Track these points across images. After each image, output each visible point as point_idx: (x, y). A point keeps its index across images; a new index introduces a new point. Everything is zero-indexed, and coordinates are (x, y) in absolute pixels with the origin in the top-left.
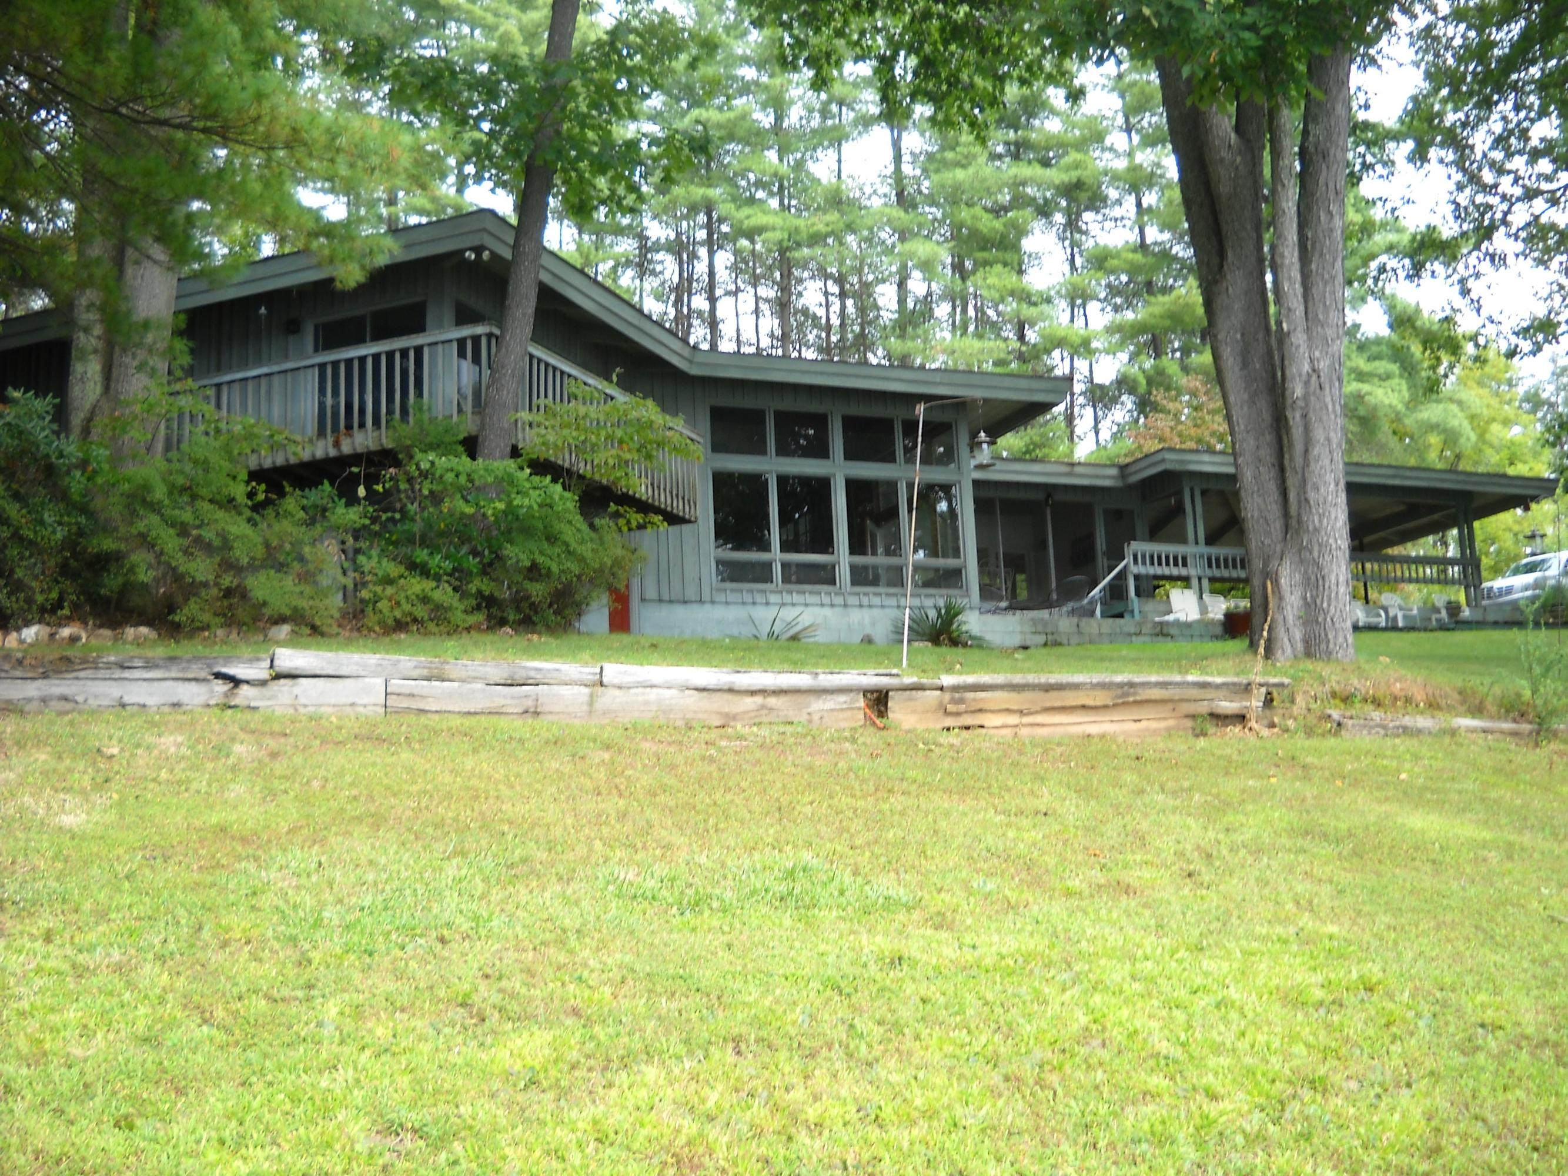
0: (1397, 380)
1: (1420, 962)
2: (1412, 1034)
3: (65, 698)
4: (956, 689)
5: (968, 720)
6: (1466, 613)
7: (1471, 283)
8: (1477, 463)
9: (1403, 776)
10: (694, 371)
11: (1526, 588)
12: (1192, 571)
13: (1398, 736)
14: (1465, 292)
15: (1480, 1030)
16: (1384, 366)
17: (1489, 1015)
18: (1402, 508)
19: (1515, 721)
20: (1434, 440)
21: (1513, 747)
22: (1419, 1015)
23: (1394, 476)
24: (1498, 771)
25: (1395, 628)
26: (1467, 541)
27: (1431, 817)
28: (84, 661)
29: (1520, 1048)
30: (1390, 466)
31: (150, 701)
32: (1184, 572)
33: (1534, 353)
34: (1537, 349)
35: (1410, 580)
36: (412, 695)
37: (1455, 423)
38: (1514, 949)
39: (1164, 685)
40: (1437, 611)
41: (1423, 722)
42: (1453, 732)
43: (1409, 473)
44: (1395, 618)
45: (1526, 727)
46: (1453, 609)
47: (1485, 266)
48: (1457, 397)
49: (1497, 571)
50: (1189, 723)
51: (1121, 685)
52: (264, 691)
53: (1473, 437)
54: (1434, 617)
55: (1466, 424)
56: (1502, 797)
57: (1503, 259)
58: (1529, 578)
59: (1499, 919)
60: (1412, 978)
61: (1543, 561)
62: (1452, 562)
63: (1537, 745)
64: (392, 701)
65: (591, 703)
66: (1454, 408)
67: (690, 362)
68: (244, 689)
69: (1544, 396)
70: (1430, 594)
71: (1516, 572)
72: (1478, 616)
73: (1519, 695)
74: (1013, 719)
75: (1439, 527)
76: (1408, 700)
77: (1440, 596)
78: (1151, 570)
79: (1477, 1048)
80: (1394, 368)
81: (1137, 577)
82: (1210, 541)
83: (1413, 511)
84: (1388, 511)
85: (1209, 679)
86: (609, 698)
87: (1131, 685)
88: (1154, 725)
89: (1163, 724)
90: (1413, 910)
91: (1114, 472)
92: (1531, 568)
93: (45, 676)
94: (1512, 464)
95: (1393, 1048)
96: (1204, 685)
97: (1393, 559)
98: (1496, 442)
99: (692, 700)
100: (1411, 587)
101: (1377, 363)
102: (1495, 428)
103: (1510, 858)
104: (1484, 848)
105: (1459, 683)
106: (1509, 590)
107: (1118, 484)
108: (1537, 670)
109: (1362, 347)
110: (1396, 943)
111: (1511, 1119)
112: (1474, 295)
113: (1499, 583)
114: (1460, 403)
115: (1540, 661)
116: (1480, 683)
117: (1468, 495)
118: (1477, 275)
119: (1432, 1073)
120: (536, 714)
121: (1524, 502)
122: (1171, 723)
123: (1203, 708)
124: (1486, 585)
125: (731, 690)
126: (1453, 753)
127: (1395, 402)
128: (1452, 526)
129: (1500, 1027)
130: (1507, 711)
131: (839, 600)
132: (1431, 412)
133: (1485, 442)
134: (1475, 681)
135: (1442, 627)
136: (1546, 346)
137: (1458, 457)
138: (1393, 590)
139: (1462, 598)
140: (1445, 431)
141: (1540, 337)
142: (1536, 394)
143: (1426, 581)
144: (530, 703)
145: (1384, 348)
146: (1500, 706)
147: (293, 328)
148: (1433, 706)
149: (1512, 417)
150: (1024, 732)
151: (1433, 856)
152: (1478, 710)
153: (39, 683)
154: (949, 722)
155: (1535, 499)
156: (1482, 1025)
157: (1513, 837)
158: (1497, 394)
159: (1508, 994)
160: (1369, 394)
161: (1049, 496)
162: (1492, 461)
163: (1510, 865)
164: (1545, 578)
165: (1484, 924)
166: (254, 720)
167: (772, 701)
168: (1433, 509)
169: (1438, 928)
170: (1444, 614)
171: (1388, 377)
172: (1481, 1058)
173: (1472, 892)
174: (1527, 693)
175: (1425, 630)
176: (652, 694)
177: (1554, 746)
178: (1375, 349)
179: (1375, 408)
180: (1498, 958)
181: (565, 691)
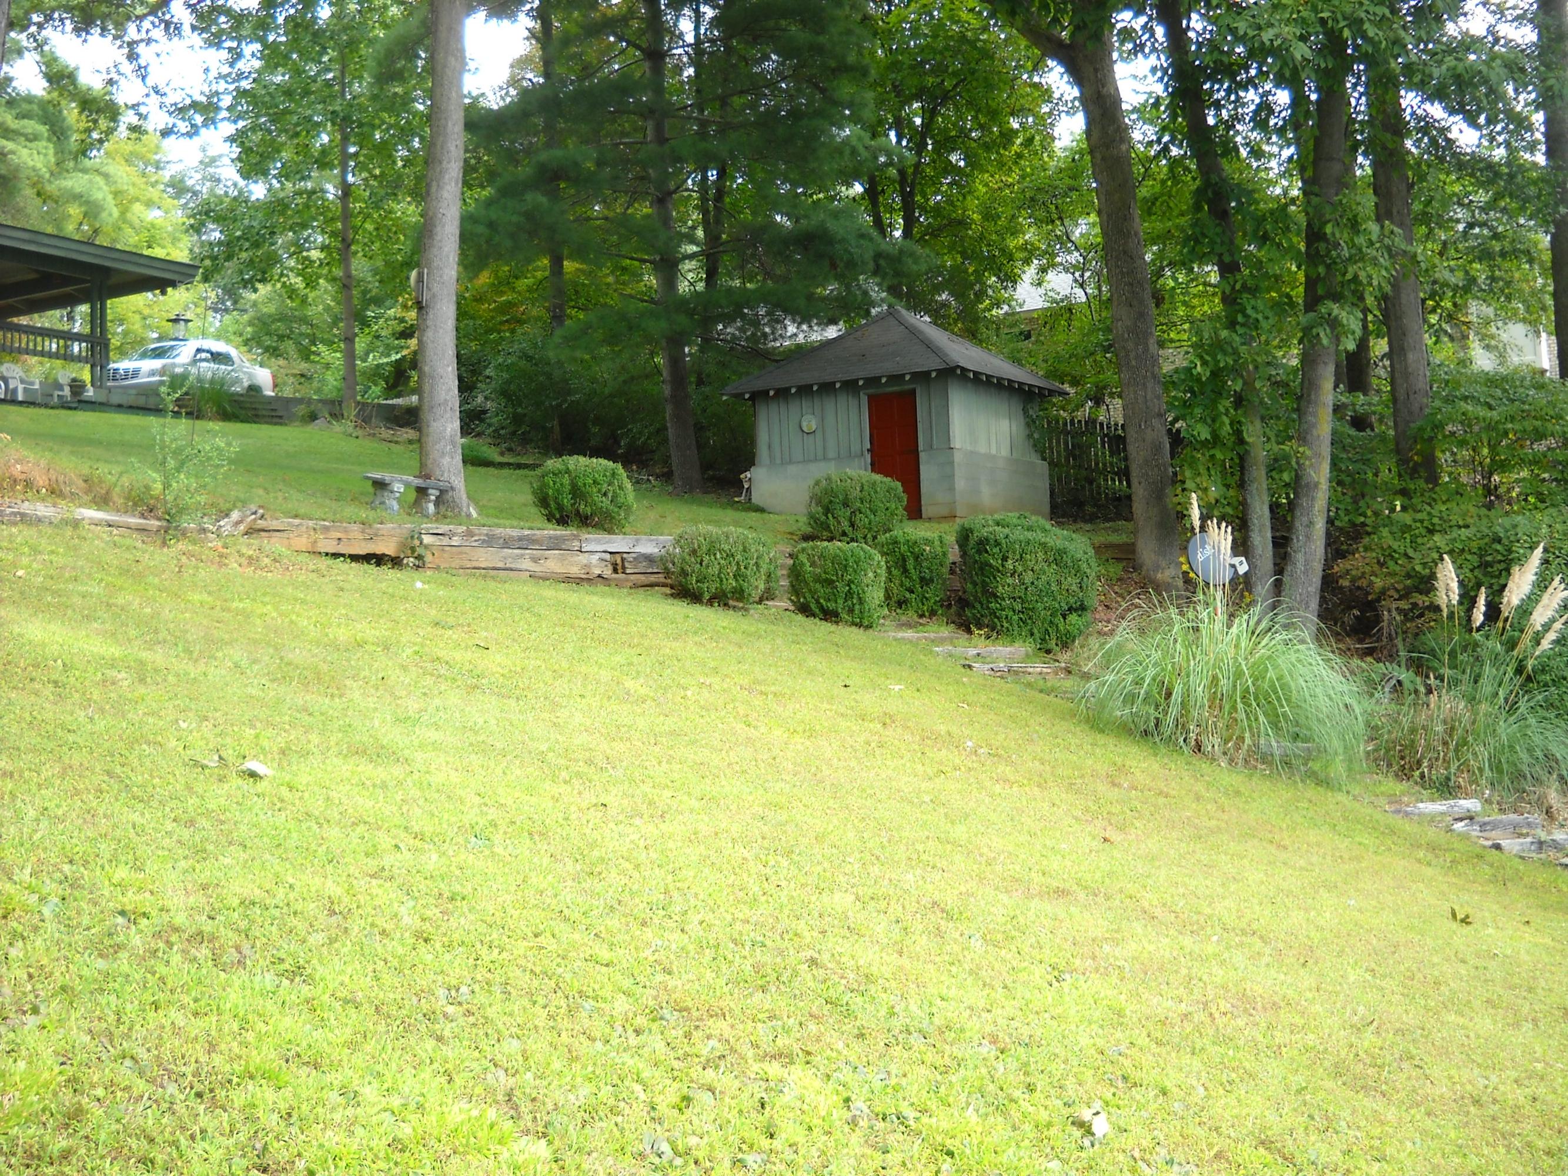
0: (44, 143)
1: (44, 824)
2: (36, 929)
6: (90, 393)
7: (141, 49)
8: (114, 241)
9: (20, 573)
11: (152, 373)
13: (15, 524)
14: (132, 56)
15: (120, 920)
16: (31, 126)
17: (130, 900)
18: (33, 276)
19: (142, 516)
20: (75, 211)
21: (139, 544)
22: (42, 899)
23: (30, 242)
24: (124, 572)
25: (14, 402)
26: (98, 319)
27: (52, 627)
29: (170, 944)
30: (24, 230)
33: (189, 135)
34: (193, 132)
35: (35, 353)
37: (99, 196)
38: (154, 804)
40: (60, 387)
41: (43, 510)
42: (76, 524)
43: (46, 240)
44: (15, 390)
45: (154, 523)
46: (77, 387)
47: (158, 33)
48: (104, 169)
49: (123, 353)
53: (116, 213)
54: (56, 393)
55: (110, 198)
56: (130, 604)
57: (178, 28)
58: (157, 364)
59: (136, 763)
60: (35, 847)
61: (172, 348)
62: (79, 337)
63: (164, 544)
66: (99, 180)
69: (189, 183)
70: (52, 369)
71: (144, 355)
72: (102, 398)
73: (147, 488)
75: (68, 301)
76: (28, 484)
77: (64, 373)
79: (119, 947)
80: (43, 129)
83: (45, 281)
84: (19, 278)
90: (34, 750)
92: (159, 353)
94: (149, 247)
95: (13, 953)
97: (19, 328)
98: (136, 222)
100: (34, 360)
101: (26, 122)
102: (137, 207)
103: (142, 681)
104: (113, 666)
105: (86, 471)
106: (136, 373)
108: (171, 463)
109: (11, 103)
110: (13, 796)
111: (167, 1056)
112: (142, 62)
113: (124, 365)
114: (106, 176)
115: (176, 453)
116: (108, 472)
117: (106, 271)
118: (149, 41)
119: (64, 989)
121: (161, 284)
124: (112, 366)
126: (76, 548)
127: (39, 165)
128: (81, 302)
129: (145, 915)
130: (135, 504)
132: (75, 182)
133: (125, 221)
134: (103, 469)
135: (64, 406)
136: (203, 131)
137: (96, 231)
138: (15, 361)
139: (86, 376)
140: (87, 202)
141: (198, 119)
142: (182, 181)
143: (50, 355)
145: (35, 107)
146: (128, 499)
148: (55, 492)
149: (156, 199)
151: (54, 677)
152: (103, 501)
155: (173, 284)
156: (122, 913)
157: (144, 655)
158: (144, 175)
159: (151, 867)
160: (13, 153)
162: (130, 240)
163: (142, 690)
164: (174, 365)
165: (118, 770)
168: (66, 281)
169: (63, 775)
170: (67, 391)
171: (34, 138)
172: (124, 963)
173: (101, 725)
174: (159, 486)
175: (46, 406)
177: (182, 546)
178: (25, 106)
179: (18, 169)
180: (135, 817)
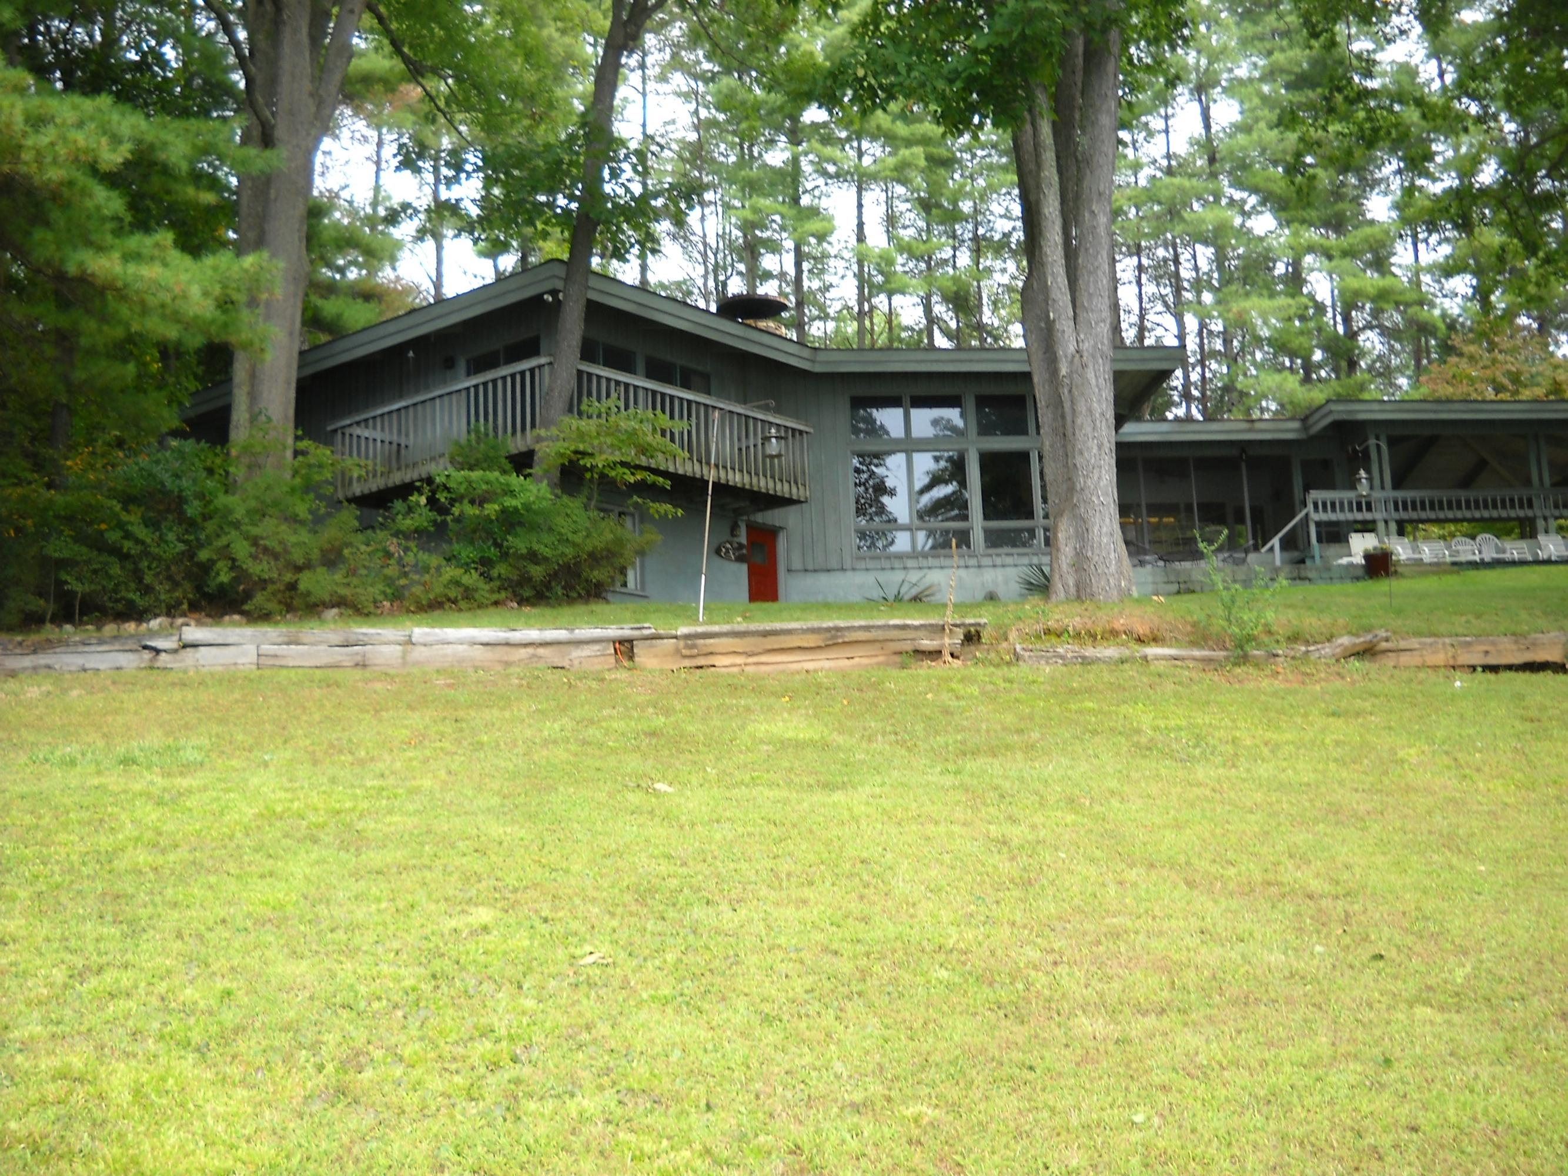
3: (49, 667)
4: (687, 637)
5: (701, 661)
10: (818, 369)
12: (1378, 515)
28: (60, 641)
31: (102, 667)
32: (1368, 516)
36: (276, 656)
39: (867, 628)
41: (1110, 652)
50: (897, 659)
51: (828, 630)
52: (178, 657)
64: (262, 661)
65: (404, 658)
67: (813, 361)
68: (163, 655)
74: (739, 660)
78: (1332, 517)
81: (1318, 524)
82: (1397, 485)
85: (909, 622)
86: (418, 653)
87: (838, 629)
88: (865, 661)
89: (875, 660)
91: (1296, 425)
93: (35, 652)
96: (904, 627)
99: (479, 652)
107: (1301, 436)
120: (365, 666)
122: (881, 659)
123: (908, 646)
125: (507, 644)
131: (973, 562)
144: (359, 658)
147: (449, 364)
150: (749, 669)
153: (32, 657)
154: (687, 663)
161: (1243, 450)
166: (172, 677)
167: (541, 651)
176: (449, 649)
181: (384, 649)
